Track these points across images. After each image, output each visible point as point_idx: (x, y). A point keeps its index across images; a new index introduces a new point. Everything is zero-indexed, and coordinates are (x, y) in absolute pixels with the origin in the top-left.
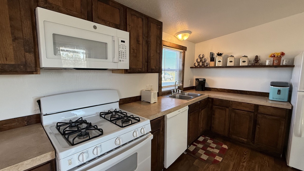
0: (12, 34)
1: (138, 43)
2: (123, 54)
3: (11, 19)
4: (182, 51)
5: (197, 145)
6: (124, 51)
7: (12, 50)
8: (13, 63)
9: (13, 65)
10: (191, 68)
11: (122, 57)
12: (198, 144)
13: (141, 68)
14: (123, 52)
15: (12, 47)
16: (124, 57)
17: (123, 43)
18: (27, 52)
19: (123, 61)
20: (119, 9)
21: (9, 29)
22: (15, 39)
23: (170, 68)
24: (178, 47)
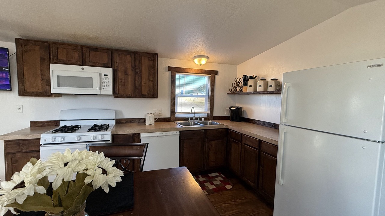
0: (41, 77)
1: (126, 75)
2: (106, 84)
3: (41, 71)
4: (210, 75)
5: (200, 178)
6: (107, 81)
7: (41, 85)
8: (41, 91)
9: (41, 92)
10: (228, 94)
11: (105, 86)
12: (203, 177)
13: (130, 93)
14: (106, 83)
15: (41, 84)
16: (107, 86)
17: (106, 76)
18: (47, 86)
19: (106, 89)
20: (107, 53)
21: (40, 76)
22: (42, 80)
23: (194, 94)
24: (200, 72)
